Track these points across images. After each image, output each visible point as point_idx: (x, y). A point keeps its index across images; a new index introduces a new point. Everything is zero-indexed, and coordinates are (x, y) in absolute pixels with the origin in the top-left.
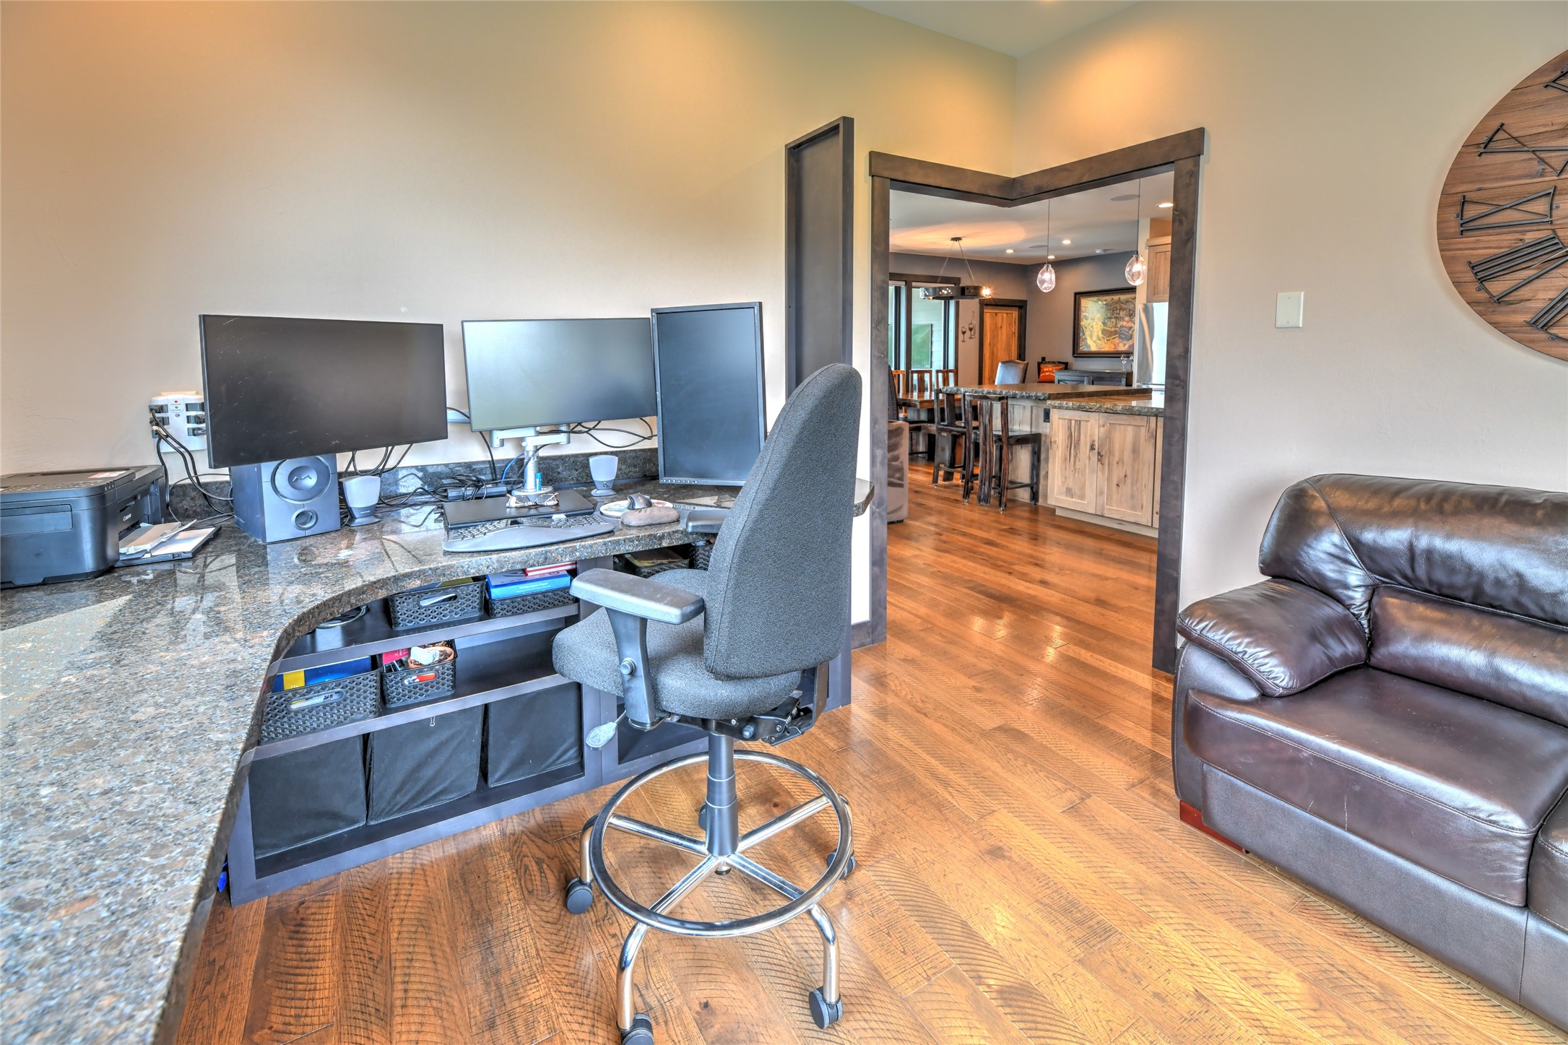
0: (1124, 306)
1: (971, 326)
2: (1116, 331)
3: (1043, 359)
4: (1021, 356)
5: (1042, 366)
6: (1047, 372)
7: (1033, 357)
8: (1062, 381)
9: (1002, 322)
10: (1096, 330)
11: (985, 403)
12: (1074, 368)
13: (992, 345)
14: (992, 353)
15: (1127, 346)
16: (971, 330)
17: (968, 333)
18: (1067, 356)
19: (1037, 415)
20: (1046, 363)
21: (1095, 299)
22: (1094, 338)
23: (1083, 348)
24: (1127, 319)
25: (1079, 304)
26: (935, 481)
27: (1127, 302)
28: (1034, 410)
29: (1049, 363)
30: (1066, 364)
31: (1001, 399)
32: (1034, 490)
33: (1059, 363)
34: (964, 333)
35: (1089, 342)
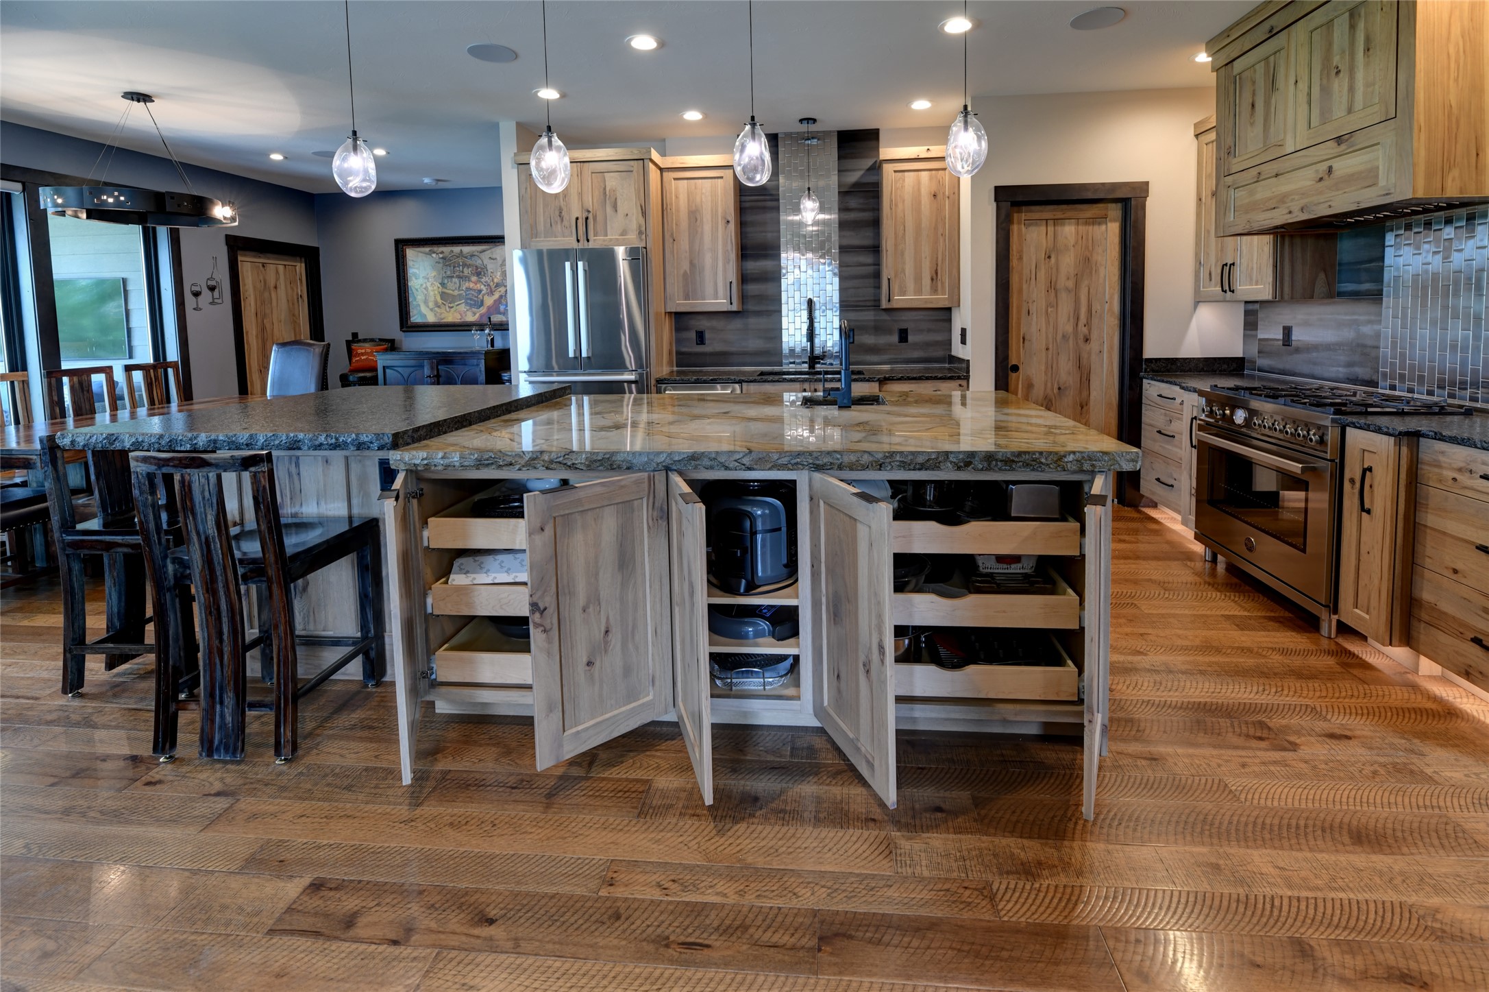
0: (469, 262)
1: (211, 283)
2: (460, 295)
3: (355, 335)
4: (317, 331)
5: (354, 346)
6: (363, 354)
7: (336, 334)
8: (388, 367)
9: (277, 279)
10: (432, 293)
11: (197, 478)
12: (405, 347)
13: (261, 316)
14: (263, 329)
15: (477, 315)
16: (212, 289)
17: (206, 295)
18: (392, 329)
19: (363, 479)
20: (359, 341)
21: (427, 249)
22: (431, 305)
23: (415, 318)
24: (474, 278)
25: (404, 257)
26: (73, 681)
27: (472, 256)
28: (354, 467)
29: (365, 341)
30: (392, 341)
31: (246, 463)
32: (373, 654)
33: (381, 340)
34: (196, 294)
35: (424, 309)
